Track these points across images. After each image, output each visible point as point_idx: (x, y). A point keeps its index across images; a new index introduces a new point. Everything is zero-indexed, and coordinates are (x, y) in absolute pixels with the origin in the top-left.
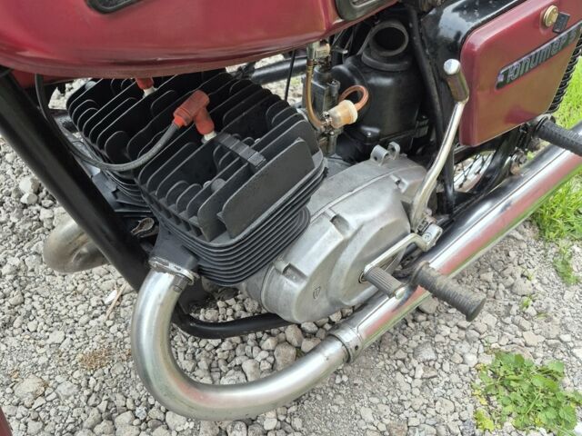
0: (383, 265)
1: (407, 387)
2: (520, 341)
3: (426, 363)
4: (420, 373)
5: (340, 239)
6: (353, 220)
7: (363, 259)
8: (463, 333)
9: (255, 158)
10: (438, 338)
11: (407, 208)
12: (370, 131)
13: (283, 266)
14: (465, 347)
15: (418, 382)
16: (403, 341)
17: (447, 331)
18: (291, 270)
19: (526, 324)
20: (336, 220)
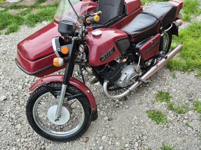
0: (133, 79)
1: (143, 98)
2: (163, 89)
3: (146, 94)
4: (145, 95)
5: (126, 76)
6: (128, 73)
7: (130, 78)
8: (153, 89)
9: (114, 69)
10: (149, 90)
11: (135, 71)
12: (130, 60)
13: (119, 80)
14: (153, 91)
15: (145, 97)
16: (142, 91)
17: (150, 89)
18: (120, 80)
19: (164, 86)
20: (125, 74)
